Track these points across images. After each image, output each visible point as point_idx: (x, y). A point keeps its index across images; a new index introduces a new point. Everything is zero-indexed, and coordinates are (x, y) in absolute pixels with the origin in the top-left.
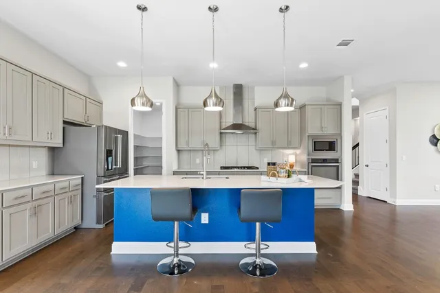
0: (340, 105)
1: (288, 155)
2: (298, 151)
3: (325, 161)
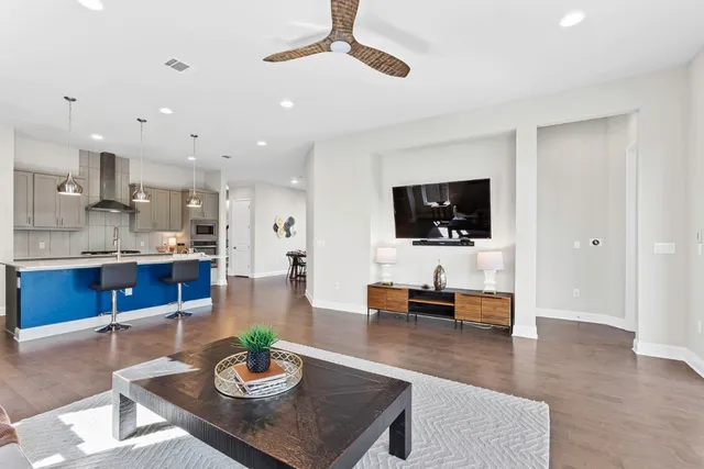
0: (218, 194)
1: (169, 238)
2: (179, 234)
3: (205, 243)
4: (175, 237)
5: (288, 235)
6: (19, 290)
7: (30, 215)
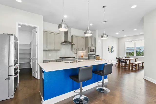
0: (95, 38)
4: (83, 52)
5: (112, 52)
6: (43, 79)
7: (47, 45)
